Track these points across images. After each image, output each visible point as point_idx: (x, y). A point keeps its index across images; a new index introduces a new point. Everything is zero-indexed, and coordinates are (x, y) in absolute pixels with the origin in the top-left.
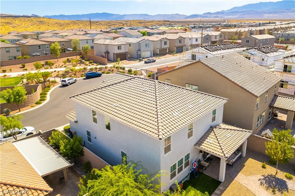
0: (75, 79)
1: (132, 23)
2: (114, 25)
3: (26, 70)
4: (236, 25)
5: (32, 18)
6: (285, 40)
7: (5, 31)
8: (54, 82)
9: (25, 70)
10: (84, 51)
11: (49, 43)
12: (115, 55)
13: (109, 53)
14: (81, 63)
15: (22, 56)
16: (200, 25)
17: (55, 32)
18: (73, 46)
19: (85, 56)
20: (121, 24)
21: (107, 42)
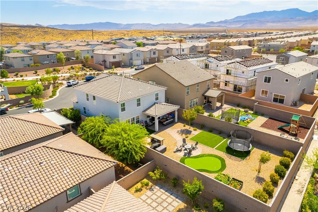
0: (77, 81)
1: (133, 33)
2: (115, 36)
3: (39, 75)
4: (232, 35)
5: (37, 29)
6: (266, 50)
7: (12, 41)
8: (62, 84)
9: (37, 75)
10: (85, 60)
11: (56, 53)
12: (111, 63)
13: (106, 61)
14: (83, 70)
15: (35, 64)
16: (198, 35)
17: (60, 43)
18: (76, 56)
19: (86, 64)
20: (123, 35)
21: (105, 52)
